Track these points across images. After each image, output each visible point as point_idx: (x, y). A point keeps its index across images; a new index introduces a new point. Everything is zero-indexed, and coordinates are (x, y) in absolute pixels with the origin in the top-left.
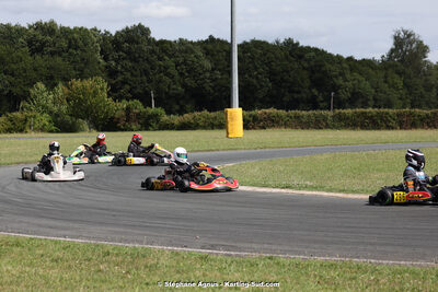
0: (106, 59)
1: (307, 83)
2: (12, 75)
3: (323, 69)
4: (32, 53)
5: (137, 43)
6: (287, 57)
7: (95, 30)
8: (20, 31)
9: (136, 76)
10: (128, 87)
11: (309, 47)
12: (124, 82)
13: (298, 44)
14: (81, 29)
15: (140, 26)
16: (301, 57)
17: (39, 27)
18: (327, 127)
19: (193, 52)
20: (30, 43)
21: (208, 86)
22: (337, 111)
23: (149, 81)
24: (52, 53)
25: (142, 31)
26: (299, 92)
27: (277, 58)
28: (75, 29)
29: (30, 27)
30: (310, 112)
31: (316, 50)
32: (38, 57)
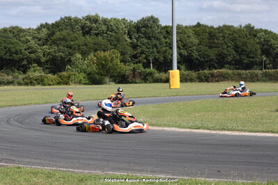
0: (131, 38)
1: (259, 52)
2: (71, 48)
3: (269, 43)
4: (84, 34)
5: (151, 27)
6: (246, 36)
7: (124, 19)
8: (77, 20)
9: (149, 48)
10: (144, 56)
11: (261, 29)
12: (142, 53)
13: (253, 27)
14: (115, 19)
15: (152, 17)
16: (255, 36)
17: (88, 18)
18: (258, 80)
19: (186, 33)
20: (83, 28)
21: (195, 55)
22: (264, 71)
23: (158, 52)
24: (97, 35)
25: (154, 20)
26: (253, 58)
27: (239, 36)
28: (111, 19)
29: (83, 18)
30: (248, 71)
31: (266, 31)
32: (88, 37)
